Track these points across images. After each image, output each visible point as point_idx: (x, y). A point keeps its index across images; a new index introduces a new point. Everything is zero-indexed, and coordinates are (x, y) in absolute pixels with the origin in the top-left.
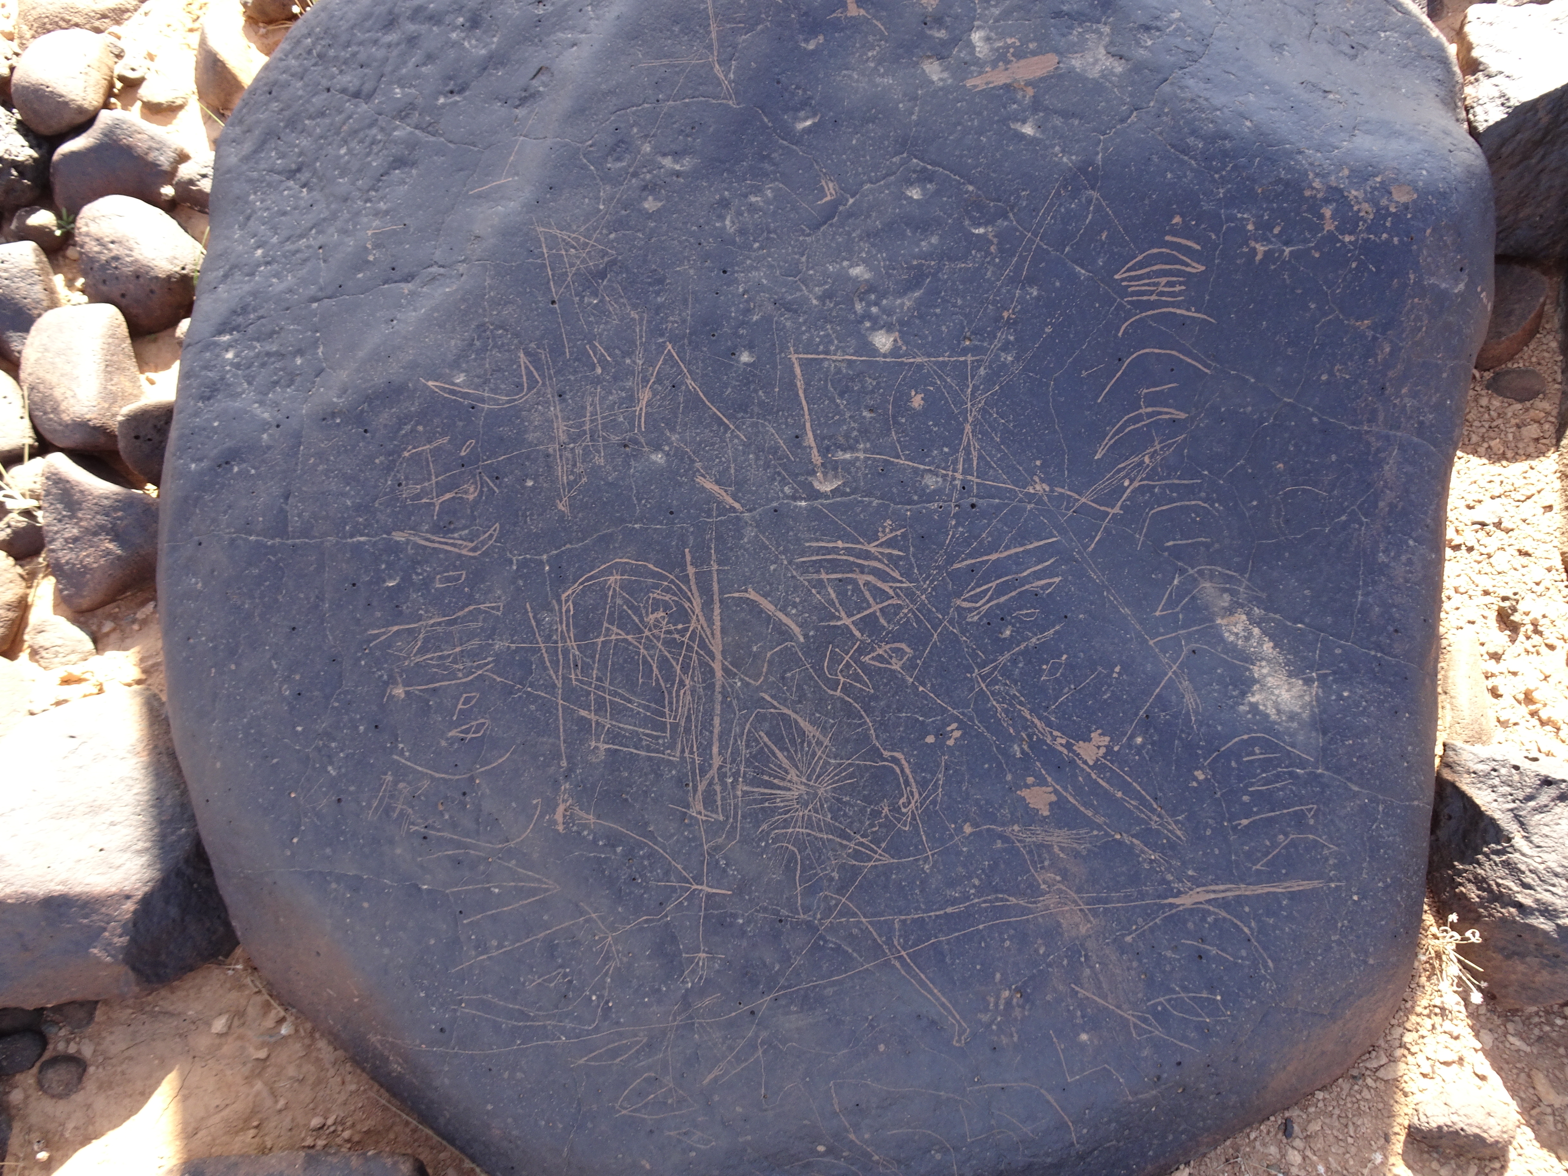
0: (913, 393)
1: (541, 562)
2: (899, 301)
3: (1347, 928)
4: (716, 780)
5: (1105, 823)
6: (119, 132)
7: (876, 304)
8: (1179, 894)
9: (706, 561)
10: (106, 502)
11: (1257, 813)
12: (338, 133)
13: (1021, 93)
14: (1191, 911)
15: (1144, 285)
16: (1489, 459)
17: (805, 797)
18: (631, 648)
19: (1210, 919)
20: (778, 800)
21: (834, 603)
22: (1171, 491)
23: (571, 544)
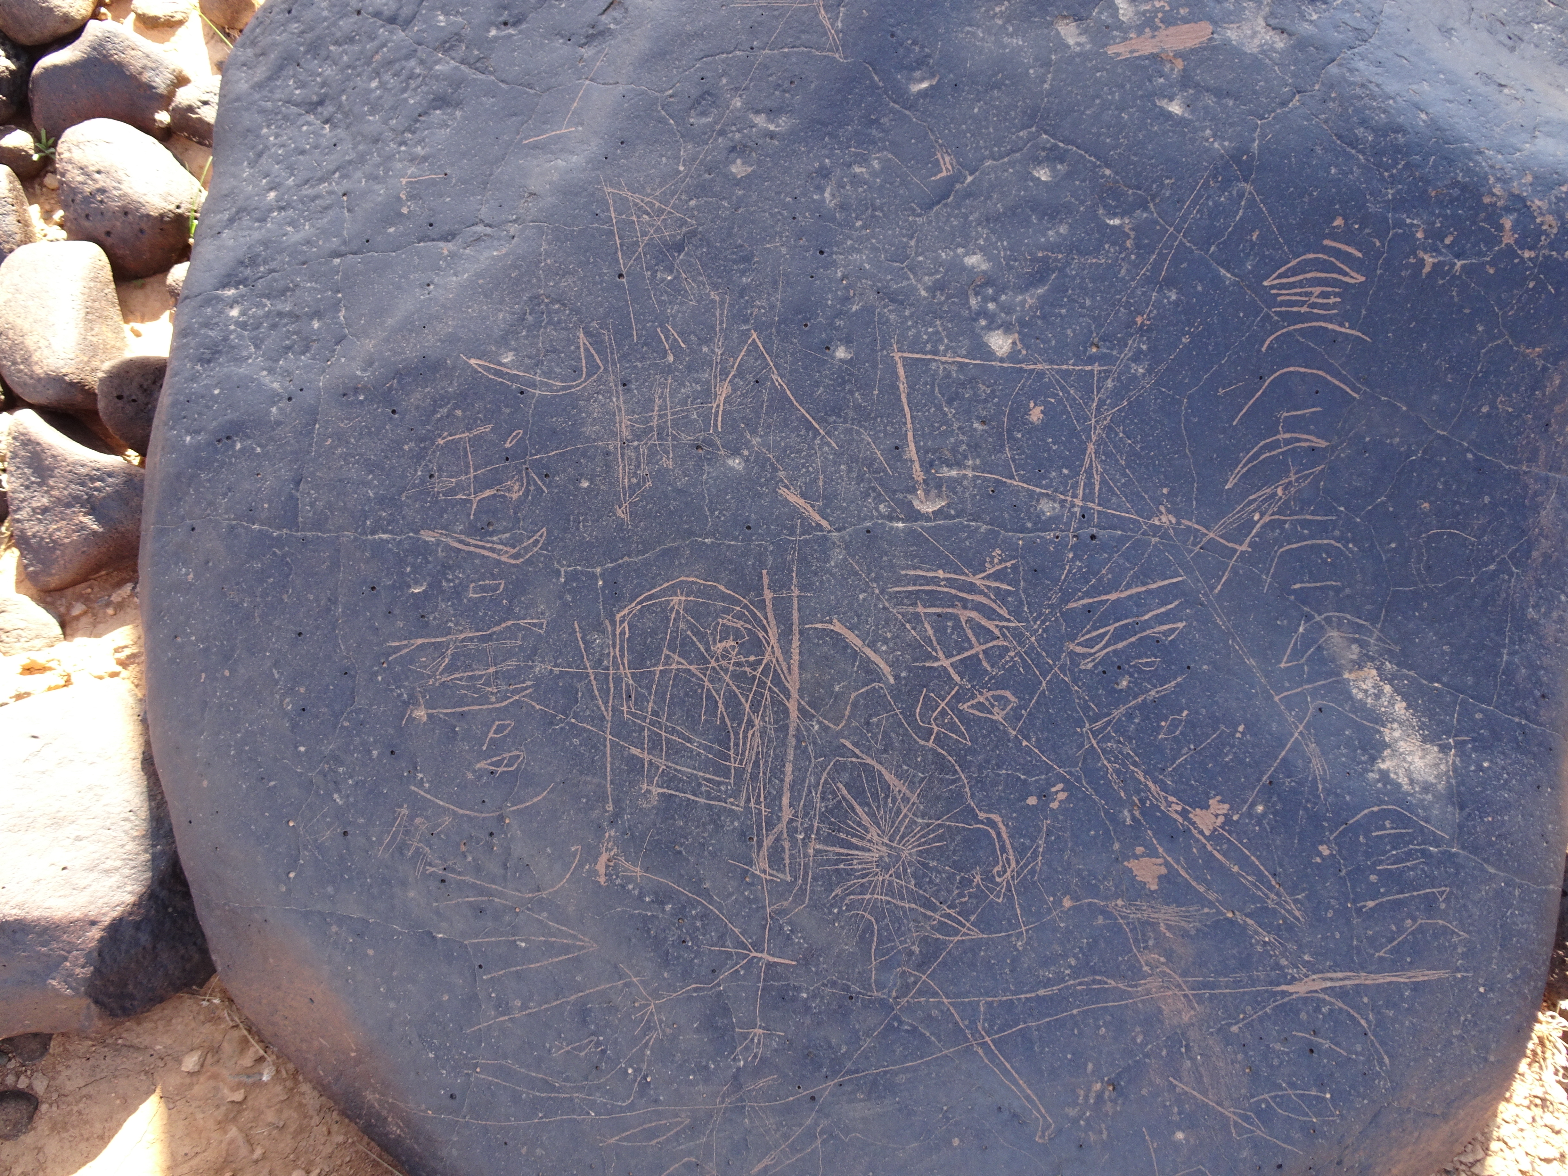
0: (1032, 405)
1: (594, 574)
2: (1019, 298)
3: (1470, 1022)
4: (785, 835)
5: (1218, 900)
6: (109, 46)
7: (994, 299)
8: (1293, 980)
9: (785, 585)
10: (82, 470)
11: (1383, 895)
13: (1168, 65)
14: (1305, 1000)
15: (1295, 294)
17: (887, 860)
18: (694, 679)
19: (1325, 1010)
20: (855, 862)
21: (931, 641)
22: (1303, 528)
23: (630, 556)
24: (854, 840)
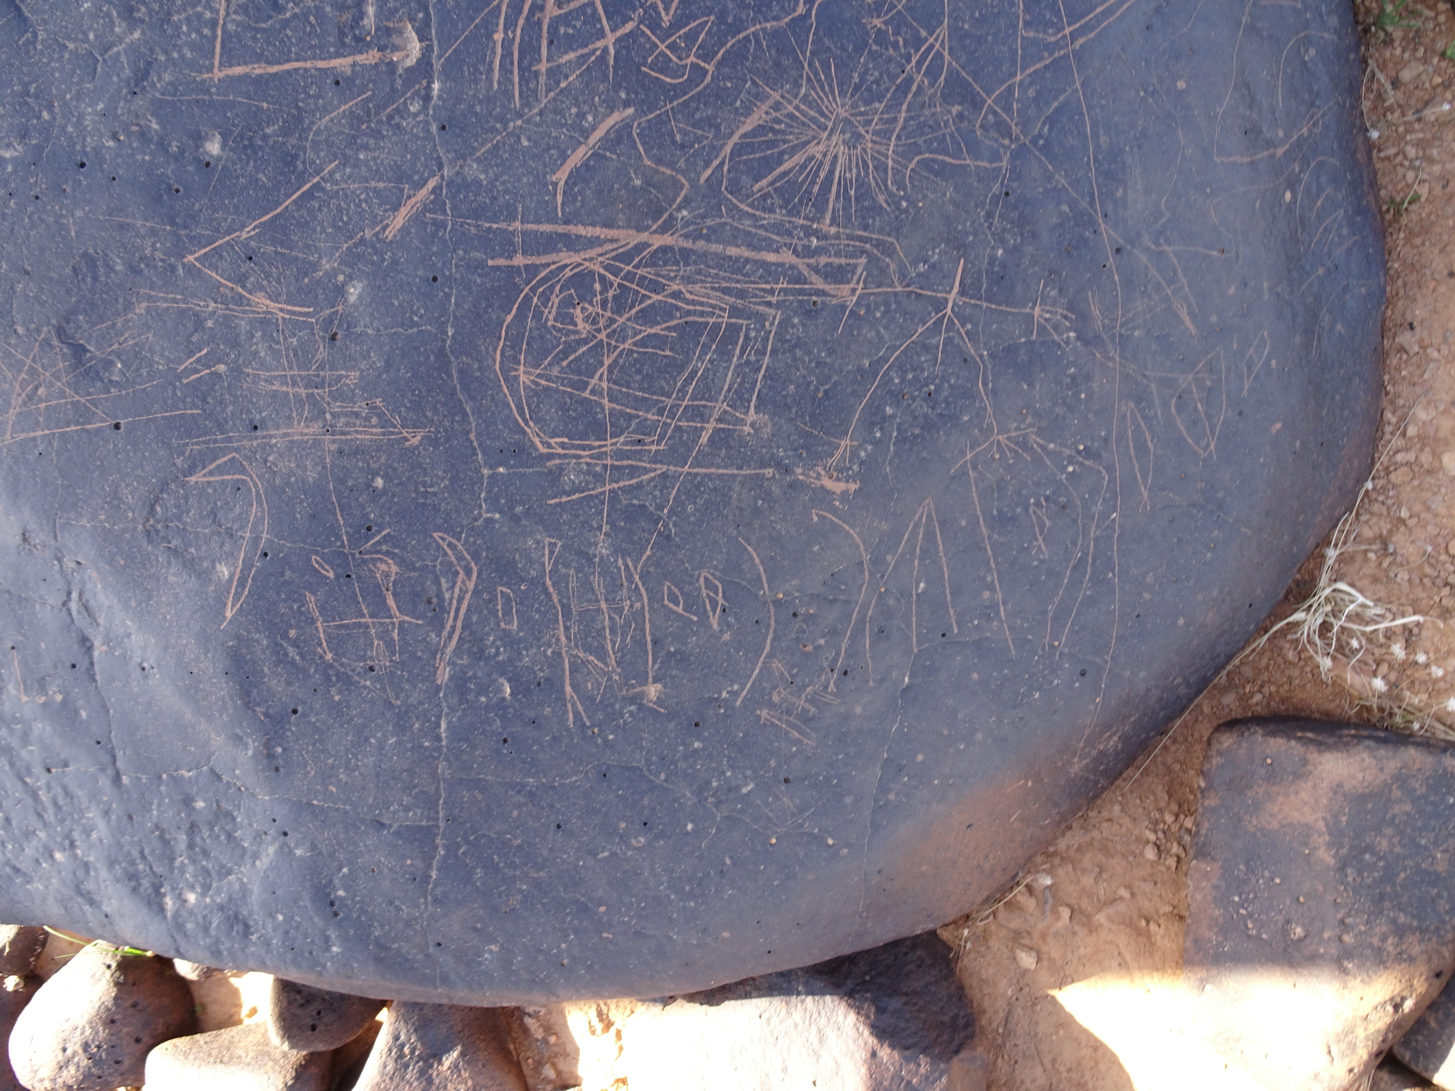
1: (491, 477)
4: (812, 261)
9: (507, 239)
10: (390, 1067)
17: (848, 136)
18: (621, 361)
20: (848, 175)
21: (582, 56)
23: (468, 432)
24: (822, 175)
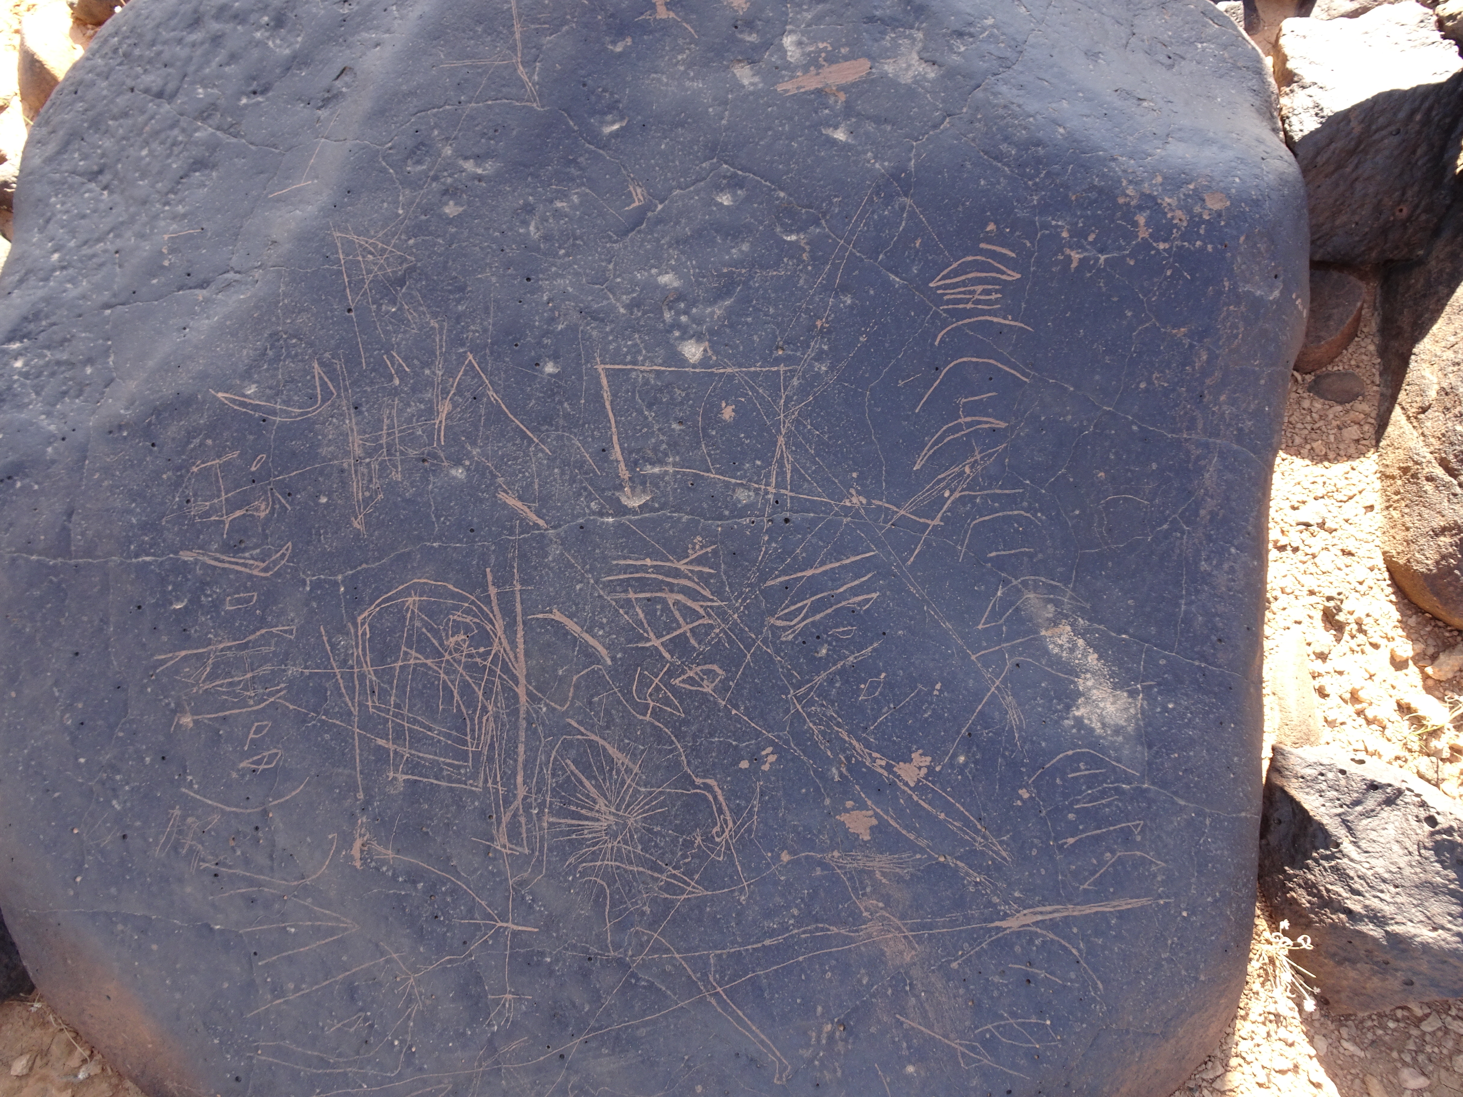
0: (724, 405)
1: (336, 582)
2: (709, 310)
3: (1177, 944)
4: (521, 811)
5: (928, 846)
7: (685, 313)
8: (1005, 916)
9: (507, 580)
11: (1083, 831)
12: (140, 134)
13: (833, 98)
14: (1018, 934)
15: (960, 293)
16: (1312, 460)
17: (615, 828)
18: (430, 672)
19: (1037, 942)
20: (586, 831)
21: (642, 623)
22: (993, 501)
23: (367, 563)
24: (583, 812)
